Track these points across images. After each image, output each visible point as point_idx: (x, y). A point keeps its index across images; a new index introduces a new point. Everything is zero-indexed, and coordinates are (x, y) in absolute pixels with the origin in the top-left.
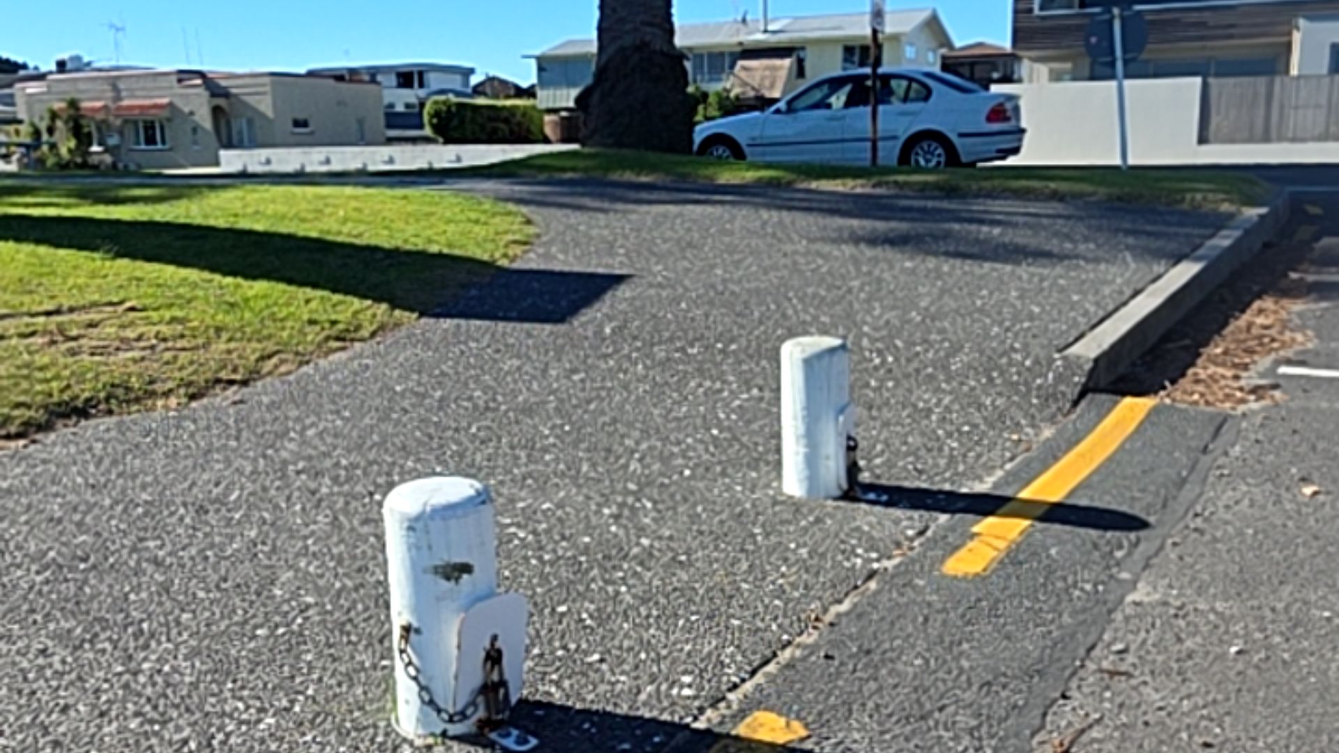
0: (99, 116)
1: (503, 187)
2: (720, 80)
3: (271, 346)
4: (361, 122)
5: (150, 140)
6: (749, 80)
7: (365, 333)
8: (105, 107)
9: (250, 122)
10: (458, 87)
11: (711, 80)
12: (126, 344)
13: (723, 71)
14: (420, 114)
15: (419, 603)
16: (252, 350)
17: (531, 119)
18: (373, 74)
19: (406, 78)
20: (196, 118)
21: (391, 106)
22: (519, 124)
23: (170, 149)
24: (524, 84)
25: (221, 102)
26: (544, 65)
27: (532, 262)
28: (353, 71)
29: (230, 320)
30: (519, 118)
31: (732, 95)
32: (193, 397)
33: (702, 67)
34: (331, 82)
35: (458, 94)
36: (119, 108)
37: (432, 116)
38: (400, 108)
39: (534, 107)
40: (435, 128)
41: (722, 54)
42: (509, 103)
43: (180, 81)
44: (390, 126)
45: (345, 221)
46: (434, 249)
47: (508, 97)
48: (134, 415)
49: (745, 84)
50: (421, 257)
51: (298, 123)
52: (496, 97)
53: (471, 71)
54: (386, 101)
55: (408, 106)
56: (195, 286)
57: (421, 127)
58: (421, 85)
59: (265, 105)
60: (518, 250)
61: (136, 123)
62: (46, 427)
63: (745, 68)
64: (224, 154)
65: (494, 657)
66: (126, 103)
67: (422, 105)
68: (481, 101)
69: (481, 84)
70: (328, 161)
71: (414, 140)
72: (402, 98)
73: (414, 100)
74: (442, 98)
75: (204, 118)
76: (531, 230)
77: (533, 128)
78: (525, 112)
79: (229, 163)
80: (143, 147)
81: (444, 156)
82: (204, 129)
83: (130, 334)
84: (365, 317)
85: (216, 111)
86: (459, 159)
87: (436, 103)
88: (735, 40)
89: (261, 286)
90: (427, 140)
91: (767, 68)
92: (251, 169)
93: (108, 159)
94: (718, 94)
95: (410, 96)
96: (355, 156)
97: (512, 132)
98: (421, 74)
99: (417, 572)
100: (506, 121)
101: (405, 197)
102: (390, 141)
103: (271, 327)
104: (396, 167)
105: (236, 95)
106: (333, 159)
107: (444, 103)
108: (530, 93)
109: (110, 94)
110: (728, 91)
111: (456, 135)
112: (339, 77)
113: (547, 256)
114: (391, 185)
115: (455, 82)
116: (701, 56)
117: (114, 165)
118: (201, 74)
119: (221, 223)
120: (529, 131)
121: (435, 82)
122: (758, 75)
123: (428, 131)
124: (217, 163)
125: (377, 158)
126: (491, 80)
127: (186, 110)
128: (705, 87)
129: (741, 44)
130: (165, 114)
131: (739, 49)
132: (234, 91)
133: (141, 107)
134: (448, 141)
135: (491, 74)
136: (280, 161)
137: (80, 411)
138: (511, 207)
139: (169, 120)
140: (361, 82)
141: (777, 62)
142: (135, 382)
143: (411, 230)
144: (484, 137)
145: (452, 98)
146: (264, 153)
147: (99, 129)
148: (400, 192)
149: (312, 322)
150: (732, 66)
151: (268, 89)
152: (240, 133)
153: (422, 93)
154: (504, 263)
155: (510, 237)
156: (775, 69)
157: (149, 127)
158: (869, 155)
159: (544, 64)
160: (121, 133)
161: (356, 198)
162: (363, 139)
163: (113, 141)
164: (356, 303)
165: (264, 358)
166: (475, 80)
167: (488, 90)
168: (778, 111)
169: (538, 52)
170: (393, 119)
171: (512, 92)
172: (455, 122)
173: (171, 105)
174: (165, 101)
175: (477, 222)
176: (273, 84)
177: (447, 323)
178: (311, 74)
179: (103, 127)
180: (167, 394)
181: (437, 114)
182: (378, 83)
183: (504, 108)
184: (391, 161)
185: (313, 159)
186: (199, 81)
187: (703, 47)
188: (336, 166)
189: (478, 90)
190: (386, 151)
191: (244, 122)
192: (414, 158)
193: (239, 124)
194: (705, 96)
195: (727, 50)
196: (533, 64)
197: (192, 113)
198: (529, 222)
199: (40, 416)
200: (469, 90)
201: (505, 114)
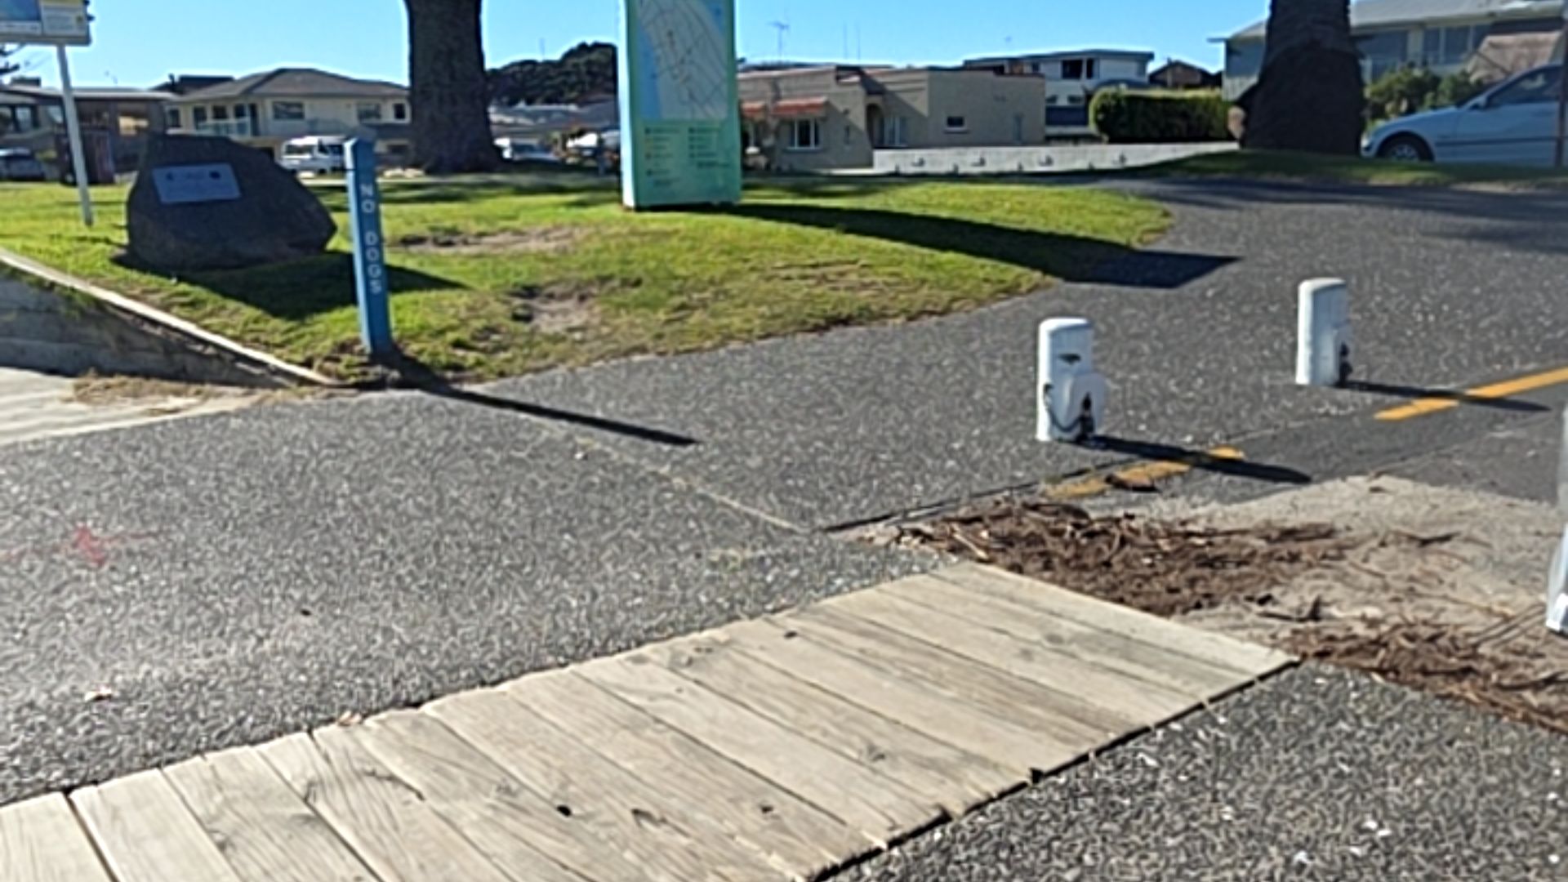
0: (759, 117)
1: (1153, 186)
2: (1457, 61)
3: (958, 293)
4: (1019, 119)
5: (804, 141)
6: (1498, 61)
7: (1024, 288)
8: (765, 109)
9: (903, 121)
10: (1132, 75)
11: (1448, 61)
12: (865, 286)
13: (1464, 48)
14: (1086, 109)
15: (1054, 372)
16: (946, 295)
17: (1214, 113)
18: (1036, 61)
19: (1073, 66)
20: (851, 117)
21: (1053, 99)
22: (1199, 118)
23: (824, 151)
24: (1213, 69)
25: (876, 100)
26: (1236, 47)
27: (1163, 246)
28: (1014, 61)
29: (930, 276)
30: (1199, 111)
31: (1473, 79)
32: (911, 319)
33: (1436, 47)
34: (990, 75)
35: (1131, 84)
36: (778, 109)
37: (1097, 112)
38: (1063, 102)
39: (1219, 99)
40: (1101, 125)
41: (1465, 30)
42: (1189, 94)
43: (838, 78)
44: (1050, 122)
45: (1011, 211)
46: (1081, 234)
47: (1189, 87)
48: (875, 326)
49: (1494, 66)
50: (1070, 240)
51: (952, 122)
52: (1175, 86)
53: (1150, 56)
54: (1048, 94)
55: (1072, 99)
56: (902, 253)
57: (1085, 123)
58: (1090, 75)
59: (921, 104)
60: (1151, 237)
61: (791, 124)
62: (826, 328)
63: (1493, 46)
64: (879, 155)
65: (1087, 404)
66: (783, 103)
67: (1089, 96)
68: (1157, 93)
69: (1162, 71)
70: (982, 162)
71: (1076, 139)
72: (1066, 91)
73: (1080, 93)
74: (1111, 90)
75: (859, 118)
76: (1166, 221)
77: (1215, 123)
78: (1207, 102)
79: (882, 164)
80: (796, 147)
81: (1107, 156)
82: (856, 129)
83: (867, 280)
84: (1023, 280)
85: (871, 110)
86: (1123, 159)
87: (1105, 96)
88: (1484, 10)
89: (950, 256)
90: (1091, 139)
91: (1526, 44)
92: (905, 169)
93: (762, 161)
94: (1453, 79)
95: (1076, 87)
96: (1010, 157)
97: (1190, 128)
98: (1090, 63)
99: (1054, 357)
100: (1184, 115)
101: (1061, 194)
102: (1048, 140)
103: (957, 282)
104: (1055, 168)
105: (892, 93)
106: (988, 159)
107: (1115, 96)
108: (1215, 80)
109: (770, 94)
110: (1466, 75)
111: (1123, 132)
112: (997, 67)
113: (1178, 242)
114: (1049, 184)
115: (1130, 71)
116: (1436, 32)
117: (768, 166)
118: (857, 70)
119: (916, 211)
120: (1210, 127)
121: (1105, 69)
122: (1511, 55)
123: (1092, 128)
124: (870, 164)
125: (1034, 158)
126: (1173, 66)
127: (841, 108)
128: (1437, 70)
129: (1492, 15)
130: (820, 113)
131: (1489, 22)
132: (890, 88)
133: (799, 108)
134: (1114, 140)
135: (1175, 57)
136: (933, 163)
137: (846, 322)
138: (1154, 203)
139: (824, 119)
140: (1021, 74)
141: (1542, 36)
142: (874, 308)
143: (1063, 218)
144: (1155, 134)
145: (1124, 90)
146: (917, 154)
147: (757, 131)
148: (1057, 189)
149: (986, 280)
150: (1477, 44)
151: (924, 85)
152: (893, 132)
153: (1089, 84)
154: (1138, 246)
155: (1147, 226)
156: (1537, 44)
157: (804, 128)
158: (1552, 154)
159: (1233, 48)
160: (777, 133)
161: (1018, 193)
162: (1020, 140)
163: (768, 142)
164: (1018, 270)
165: (954, 300)
166: (1152, 67)
167: (1169, 78)
168: (1476, 107)
169: (1228, 34)
170: (1055, 115)
171: (1198, 79)
172: (1124, 119)
173: (827, 104)
174: (821, 100)
175: (1120, 213)
176: (931, 80)
177: (1085, 286)
178: (969, 66)
179: (762, 128)
180: (896, 316)
181: (1103, 109)
182: (1042, 76)
183: (1183, 101)
184: (1049, 162)
185: (967, 159)
186: (856, 79)
187: (1436, 21)
188: (991, 168)
189: (1156, 79)
190: (1044, 152)
191: (898, 123)
192: (1074, 159)
193: (892, 124)
194: (1436, 81)
195: (1472, 24)
196: (1222, 47)
197: (846, 112)
198: (1166, 214)
199: (822, 322)
200: (1145, 79)
201: (1183, 107)
